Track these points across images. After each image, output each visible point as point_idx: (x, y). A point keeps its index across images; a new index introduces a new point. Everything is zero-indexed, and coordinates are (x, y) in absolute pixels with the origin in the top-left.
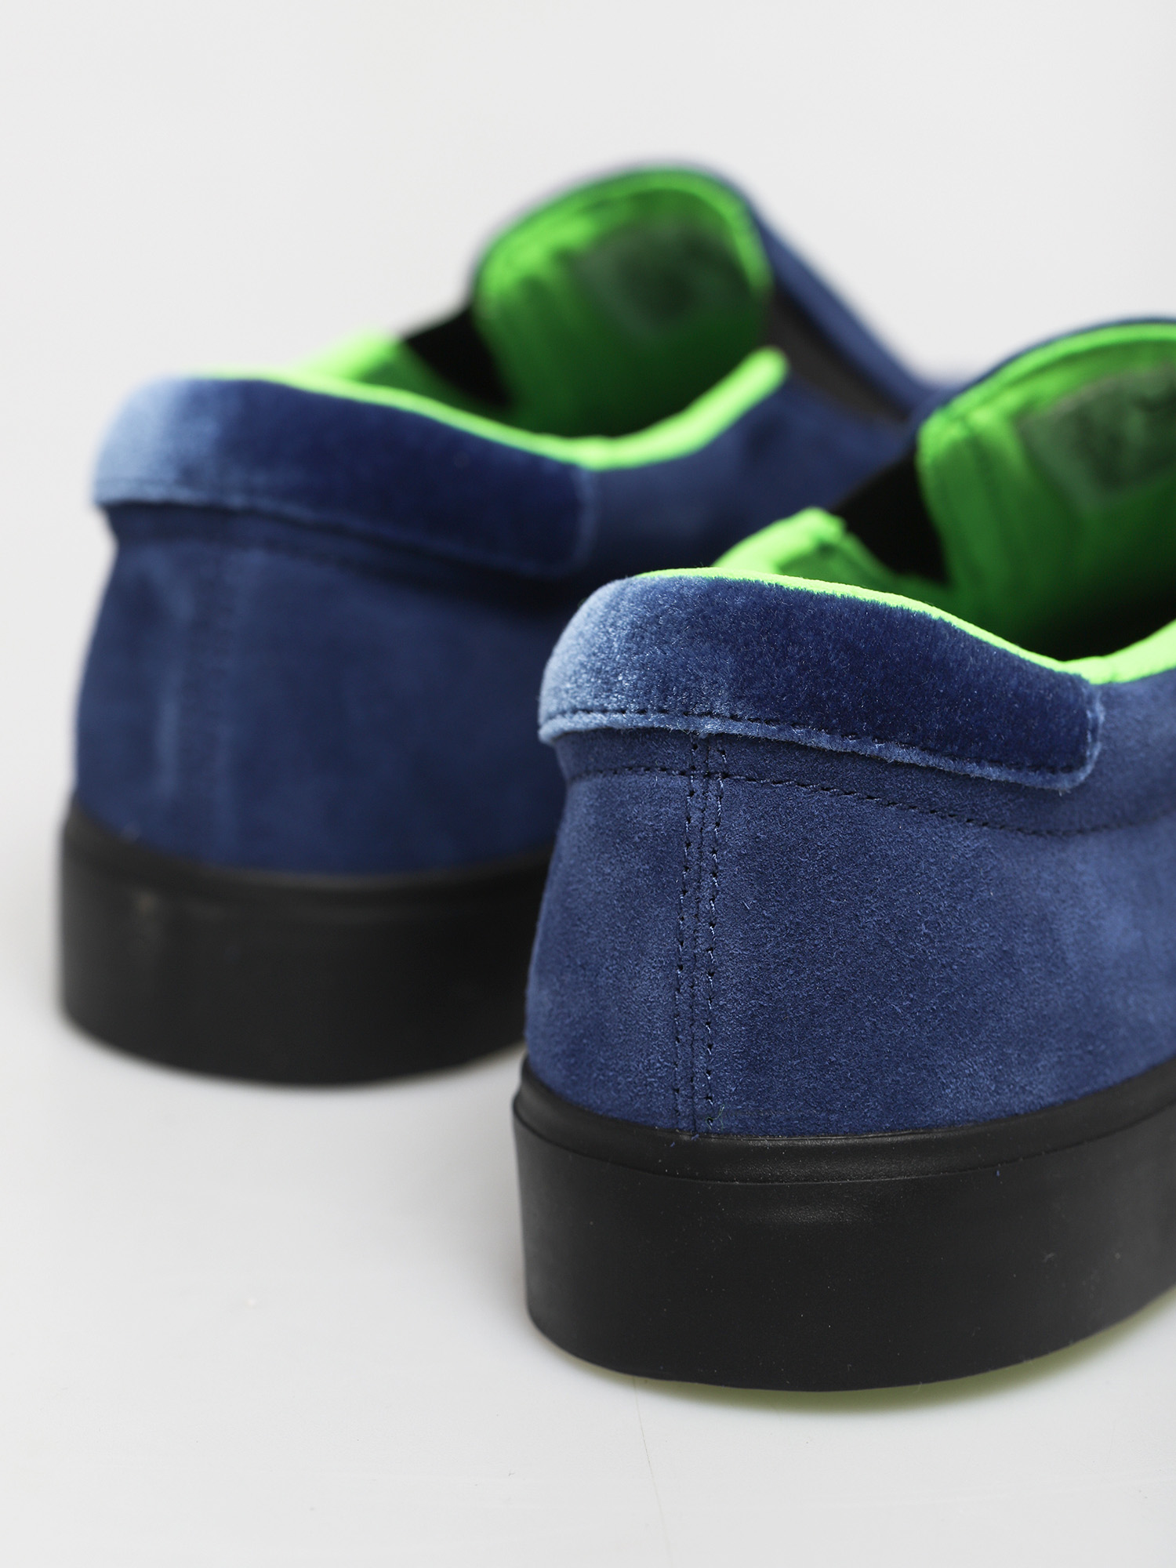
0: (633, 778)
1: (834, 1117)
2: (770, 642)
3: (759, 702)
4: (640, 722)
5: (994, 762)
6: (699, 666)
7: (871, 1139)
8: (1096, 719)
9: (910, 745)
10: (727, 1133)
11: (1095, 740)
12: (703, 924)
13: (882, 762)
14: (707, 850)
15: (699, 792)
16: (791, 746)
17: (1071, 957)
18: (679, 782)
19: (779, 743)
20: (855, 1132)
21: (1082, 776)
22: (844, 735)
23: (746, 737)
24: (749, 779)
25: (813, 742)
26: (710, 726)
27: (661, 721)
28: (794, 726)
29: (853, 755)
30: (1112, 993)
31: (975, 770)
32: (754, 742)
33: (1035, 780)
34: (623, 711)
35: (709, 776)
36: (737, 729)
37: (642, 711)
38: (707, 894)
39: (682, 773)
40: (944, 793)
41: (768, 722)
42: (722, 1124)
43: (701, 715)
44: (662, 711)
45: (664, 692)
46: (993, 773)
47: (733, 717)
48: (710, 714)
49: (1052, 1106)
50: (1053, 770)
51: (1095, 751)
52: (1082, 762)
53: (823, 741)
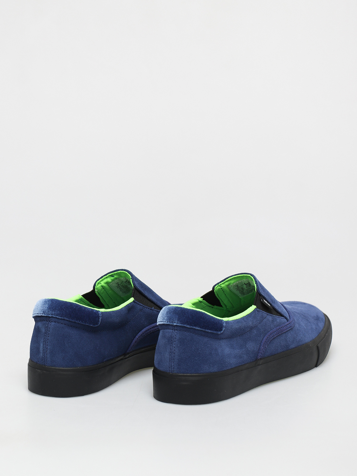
0: (166, 330)
1: (188, 372)
2: (182, 314)
3: (181, 321)
4: (167, 323)
5: (209, 330)
6: (174, 317)
7: (193, 374)
8: (224, 325)
9: (198, 327)
10: (176, 373)
11: (224, 328)
12: (173, 348)
13: (195, 329)
14: (174, 339)
15: (174, 332)
16: (184, 327)
17: (220, 354)
18: (171, 331)
19: (183, 326)
20: (191, 374)
21: (222, 332)
22: (191, 326)
23: (179, 326)
24: (179, 331)
25: (187, 326)
26: (175, 324)
27: (169, 323)
28: (185, 324)
29: (192, 328)
30: (225, 359)
31: (207, 331)
32: (180, 326)
33: (215, 332)
34: (165, 322)
35: (175, 330)
36: (178, 324)
37: (167, 322)
38: (174, 344)
39: (172, 330)
40: (203, 333)
41: (182, 324)
42: (175, 372)
43: (174, 323)
44: (170, 322)
45: (170, 320)
46: (209, 331)
47: (178, 323)
48: (175, 323)
49: (216, 372)
50: (218, 331)
51: (224, 329)
52: (222, 330)
53: (188, 326)
